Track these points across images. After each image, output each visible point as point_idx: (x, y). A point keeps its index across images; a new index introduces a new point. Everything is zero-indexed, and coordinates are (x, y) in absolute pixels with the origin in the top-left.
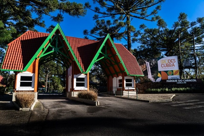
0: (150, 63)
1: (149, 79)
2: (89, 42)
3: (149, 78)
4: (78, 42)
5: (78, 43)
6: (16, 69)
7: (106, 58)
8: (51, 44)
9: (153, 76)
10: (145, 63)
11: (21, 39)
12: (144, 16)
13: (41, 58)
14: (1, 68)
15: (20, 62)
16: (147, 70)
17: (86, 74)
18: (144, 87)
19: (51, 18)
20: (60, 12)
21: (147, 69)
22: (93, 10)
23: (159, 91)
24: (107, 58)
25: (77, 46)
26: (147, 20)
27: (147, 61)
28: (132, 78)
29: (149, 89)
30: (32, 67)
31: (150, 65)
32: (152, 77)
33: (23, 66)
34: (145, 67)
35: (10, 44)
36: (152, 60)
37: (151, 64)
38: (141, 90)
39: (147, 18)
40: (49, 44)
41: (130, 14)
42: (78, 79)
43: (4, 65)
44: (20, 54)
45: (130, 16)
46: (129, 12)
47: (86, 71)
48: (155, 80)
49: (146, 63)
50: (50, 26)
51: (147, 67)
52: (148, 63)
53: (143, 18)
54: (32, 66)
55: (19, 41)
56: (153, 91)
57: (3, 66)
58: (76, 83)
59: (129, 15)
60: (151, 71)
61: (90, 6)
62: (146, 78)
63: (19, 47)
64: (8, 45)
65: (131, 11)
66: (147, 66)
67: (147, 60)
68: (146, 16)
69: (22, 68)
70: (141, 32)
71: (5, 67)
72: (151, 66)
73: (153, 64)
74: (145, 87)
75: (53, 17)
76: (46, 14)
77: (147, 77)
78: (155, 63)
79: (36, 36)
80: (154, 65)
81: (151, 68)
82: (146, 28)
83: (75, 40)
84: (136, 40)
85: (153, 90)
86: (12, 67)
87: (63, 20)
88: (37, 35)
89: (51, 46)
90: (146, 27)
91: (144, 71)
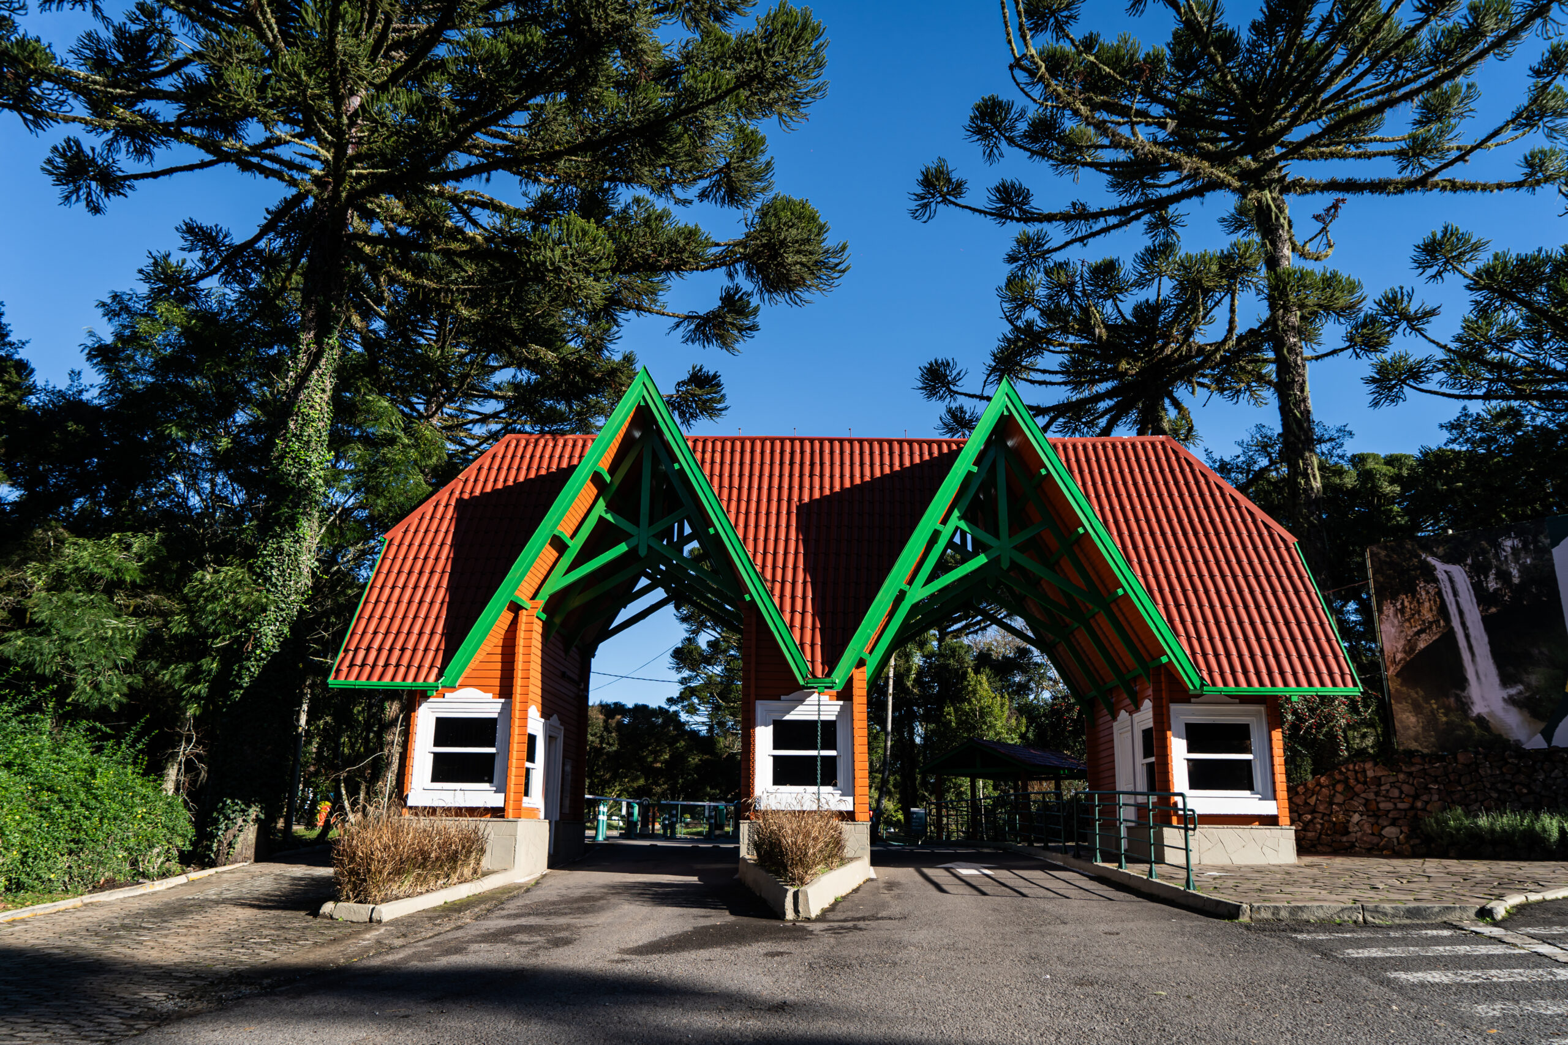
0: (1477, 572)
1: (1480, 720)
2: (891, 454)
3: (1478, 708)
4: (812, 464)
5: (811, 475)
6: (404, 679)
7: (1005, 565)
8: (609, 508)
9: (1513, 691)
10: (1429, 574)
11: (462, 492)
12: (1433, 165)
13: (552, 597)
14: (333, 674)
15: (432, 633)
16: (1450, 634)
17: (846, 694)
18: (1416, 797)
19: (678, 325)
20: (731, 276)
21: (1451, 631)
22: (980, 212)
23: (1555, 834)
24: (1014, 565)
25: (800, 499)
26: (1473, 187)
27: (1447, 559)
28: (1253, 718)
29: (1455, 819)
30: (499, 658)
31: (1478, 589)
32: (1511, 701)
33: (441, 654)
34: (1429, 616)
35: (397, 532)
36: (1498, 546)
37: (1492, 585)
38: (1393, 823)
39: (1458, 173)
40: (601, 504)
41: (1282, 179)
42: (786, 733)
43: (351, 653)
44: (438, 587)
45: (1286, 189)
46: (1276, 160)
47: (829, 675)
48: (1548, 735)
49: (1441, 576)
50: (685, 377)
51: (1453, 610)
52: (1458, 572)
53: (1422, 183)
54: (499, 650)
55: (447, 506)
56: (1492, 831)
57: (343, 659)
58: (776, 758)
59: (1269, 184)
60: (1491, 643)
61: (958, 188)
62: (1448, 711)
63: (442, 544)
64: (389, 535)
65: (1295, 151)
66: (1449, 598)
67: (1440, 551)
68: (1454, 154)
69: (435, 671)
70: (1412, 309)
71: (352, 665)
72: (1483, 597)
73: (1504, 576)
74: (1428, 790)
75: (687, 317)
76: (639, 308)
77: (1464, 706)
78: (1524, 569)
79: (545, 465)
80: (1518, 591)
81: (1487, 620)
82: (1484, 259)
83: (792, 453)
84: (1415, 374)
85: (1483, 821)
86: (386, 665)
87: (754, 328)
88: (551, 457)
89: (609, 517)
90: (1476, 248)
91: (1422, 645)
